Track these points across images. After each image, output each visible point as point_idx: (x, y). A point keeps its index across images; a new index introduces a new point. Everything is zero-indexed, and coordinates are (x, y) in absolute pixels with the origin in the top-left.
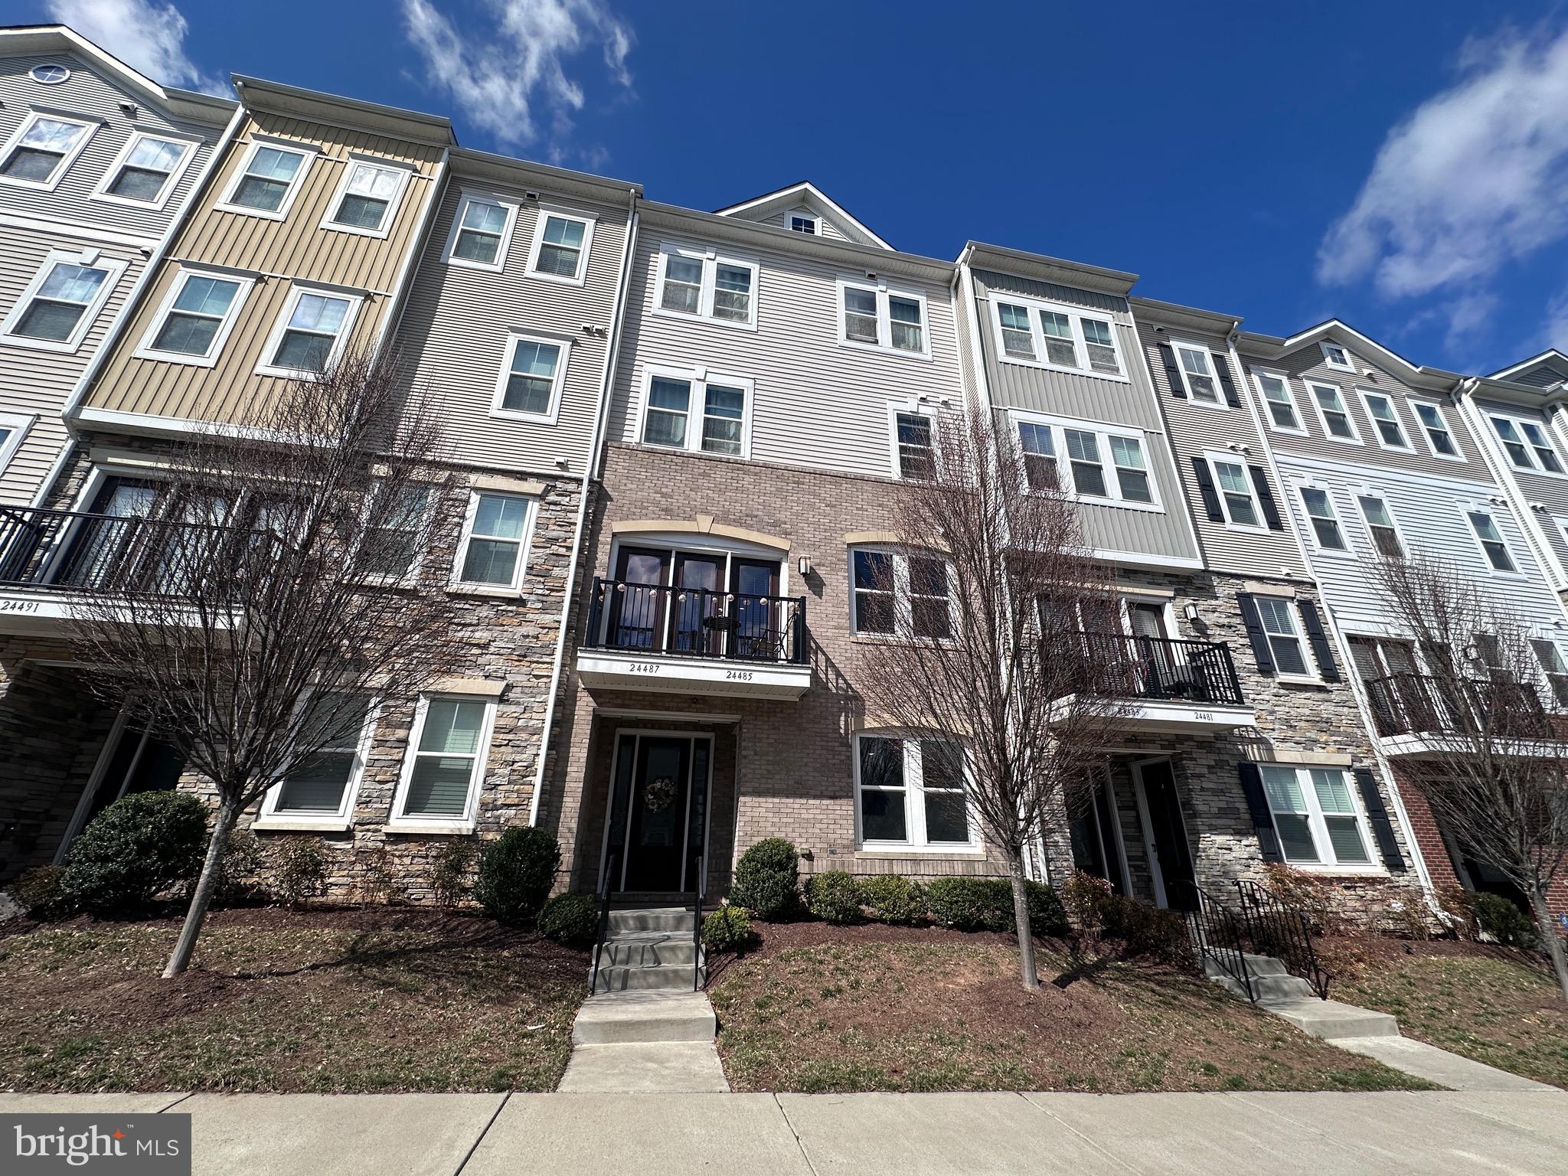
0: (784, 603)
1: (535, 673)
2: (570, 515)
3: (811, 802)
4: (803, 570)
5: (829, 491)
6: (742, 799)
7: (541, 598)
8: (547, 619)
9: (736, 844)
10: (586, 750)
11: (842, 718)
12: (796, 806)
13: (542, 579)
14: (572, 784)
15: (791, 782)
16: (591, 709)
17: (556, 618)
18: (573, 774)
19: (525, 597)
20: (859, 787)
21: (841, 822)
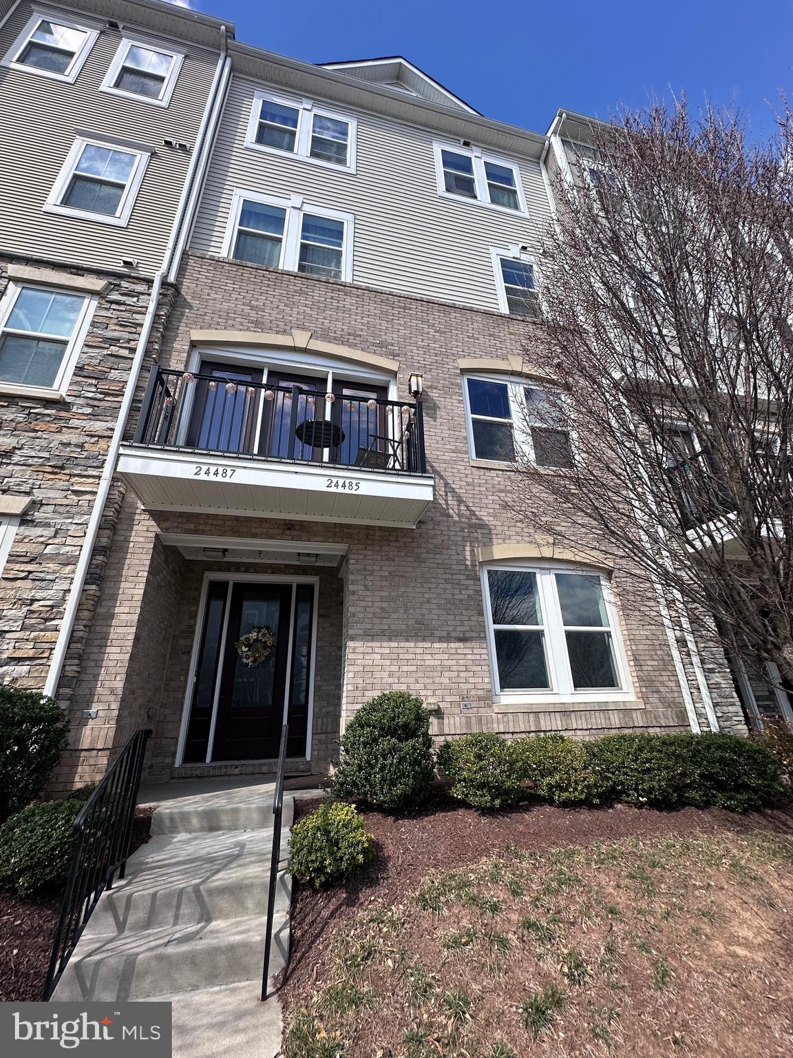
0: (396, 408)
1: (76, 488)
2: (135, 316)
3: (436, 645)
4: (414, 388)
5: (437, 318)
6: (350, 644)
7: (91, 402)
8: (98, 426)
9: (344, 701)
10: (142, 586)
11: (468, 548)
12: (419, 651)
13: (94, 382)
14: (119, 630)
15: (411, 622)
16: (153, 535)
17: (109, 425)
18: (123, 617)
19: (68, 399)
20: (492, 627)
21: (474, 668)
